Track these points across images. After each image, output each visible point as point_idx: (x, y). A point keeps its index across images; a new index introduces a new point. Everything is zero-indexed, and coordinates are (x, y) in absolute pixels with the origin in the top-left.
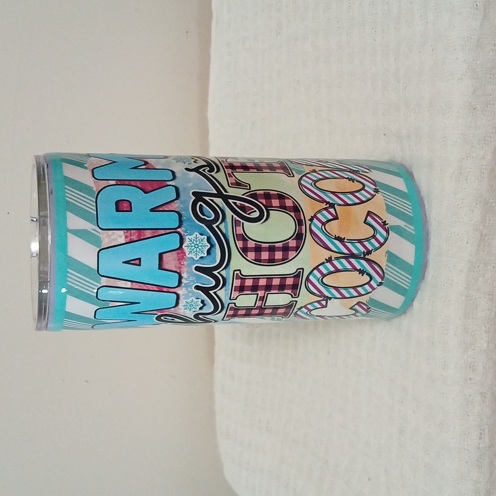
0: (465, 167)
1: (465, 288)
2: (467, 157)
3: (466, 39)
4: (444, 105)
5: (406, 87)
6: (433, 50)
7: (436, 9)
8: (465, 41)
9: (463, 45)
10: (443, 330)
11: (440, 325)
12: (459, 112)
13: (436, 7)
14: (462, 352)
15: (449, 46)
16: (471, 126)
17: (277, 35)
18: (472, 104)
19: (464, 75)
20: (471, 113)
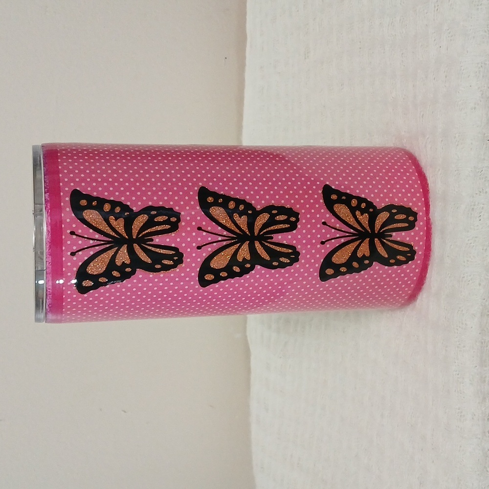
0: (478, 203)
1: (480, 334)
2: (480, 192)
3: (480, 66)
4: (457, 135)
5: (423, 115)
6: (446, 77)
7: (450, 33)
8: (479, 68)
9: (476, 72)
10: (458, 378)
11: (455, 373)
12: (472, 144)
13: (449, 31)
14: (479, 403)
15: (463, 73)
16: (484, 159)
17: (305, 58)
18: (486, 135)
19: (478, 104)
20: (485, 146)
